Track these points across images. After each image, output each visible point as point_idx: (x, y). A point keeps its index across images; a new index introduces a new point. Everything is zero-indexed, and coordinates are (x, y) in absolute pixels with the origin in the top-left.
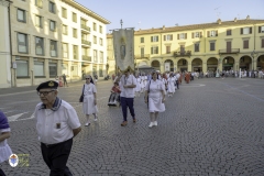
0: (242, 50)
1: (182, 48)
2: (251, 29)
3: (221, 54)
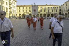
0: (52, 12)
2: (54, 7)
3: (47, 13)
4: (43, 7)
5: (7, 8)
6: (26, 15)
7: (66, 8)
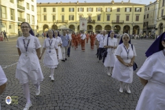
0: (125, 22)
1: (90, 17)
2: (131, 9)
3: (113, 23)
4: (104, 8)
5: (12, 10)
6: (61, 28)
7: (163, 10)
